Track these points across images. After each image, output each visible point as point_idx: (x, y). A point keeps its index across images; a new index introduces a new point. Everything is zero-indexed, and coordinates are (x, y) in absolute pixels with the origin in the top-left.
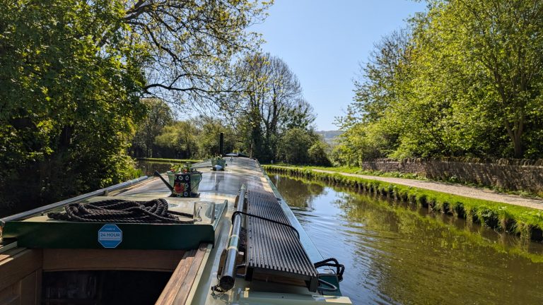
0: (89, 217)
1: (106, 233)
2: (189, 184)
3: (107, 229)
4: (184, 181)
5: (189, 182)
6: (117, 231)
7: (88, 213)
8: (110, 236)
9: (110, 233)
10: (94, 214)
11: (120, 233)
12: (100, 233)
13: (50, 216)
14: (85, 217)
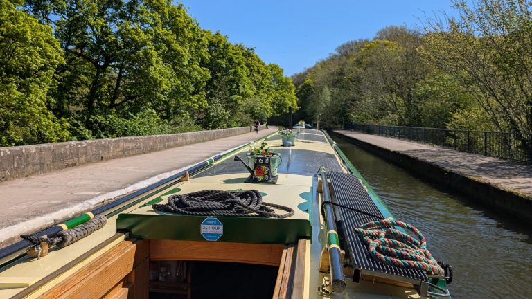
0: (191, 210)
1: (208, 226)
2: (269, 167)
3: (209, 222)
4: (264, 164)
5: (268, 165)
6: (218, 224)
7: (189, 206)
8: (212, 228)
9: (212, 226)
10: (196, 207)
11: (221, 227)
12: (203, 226)
13: (154, 207)
14: (187, 210)
